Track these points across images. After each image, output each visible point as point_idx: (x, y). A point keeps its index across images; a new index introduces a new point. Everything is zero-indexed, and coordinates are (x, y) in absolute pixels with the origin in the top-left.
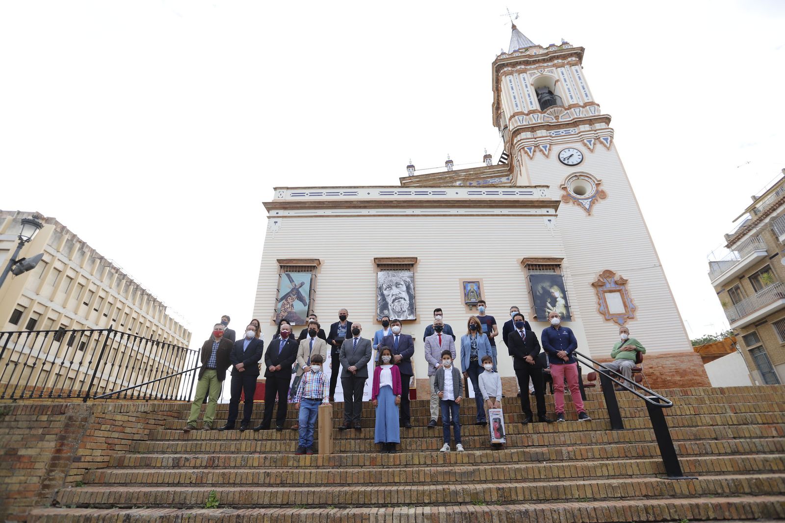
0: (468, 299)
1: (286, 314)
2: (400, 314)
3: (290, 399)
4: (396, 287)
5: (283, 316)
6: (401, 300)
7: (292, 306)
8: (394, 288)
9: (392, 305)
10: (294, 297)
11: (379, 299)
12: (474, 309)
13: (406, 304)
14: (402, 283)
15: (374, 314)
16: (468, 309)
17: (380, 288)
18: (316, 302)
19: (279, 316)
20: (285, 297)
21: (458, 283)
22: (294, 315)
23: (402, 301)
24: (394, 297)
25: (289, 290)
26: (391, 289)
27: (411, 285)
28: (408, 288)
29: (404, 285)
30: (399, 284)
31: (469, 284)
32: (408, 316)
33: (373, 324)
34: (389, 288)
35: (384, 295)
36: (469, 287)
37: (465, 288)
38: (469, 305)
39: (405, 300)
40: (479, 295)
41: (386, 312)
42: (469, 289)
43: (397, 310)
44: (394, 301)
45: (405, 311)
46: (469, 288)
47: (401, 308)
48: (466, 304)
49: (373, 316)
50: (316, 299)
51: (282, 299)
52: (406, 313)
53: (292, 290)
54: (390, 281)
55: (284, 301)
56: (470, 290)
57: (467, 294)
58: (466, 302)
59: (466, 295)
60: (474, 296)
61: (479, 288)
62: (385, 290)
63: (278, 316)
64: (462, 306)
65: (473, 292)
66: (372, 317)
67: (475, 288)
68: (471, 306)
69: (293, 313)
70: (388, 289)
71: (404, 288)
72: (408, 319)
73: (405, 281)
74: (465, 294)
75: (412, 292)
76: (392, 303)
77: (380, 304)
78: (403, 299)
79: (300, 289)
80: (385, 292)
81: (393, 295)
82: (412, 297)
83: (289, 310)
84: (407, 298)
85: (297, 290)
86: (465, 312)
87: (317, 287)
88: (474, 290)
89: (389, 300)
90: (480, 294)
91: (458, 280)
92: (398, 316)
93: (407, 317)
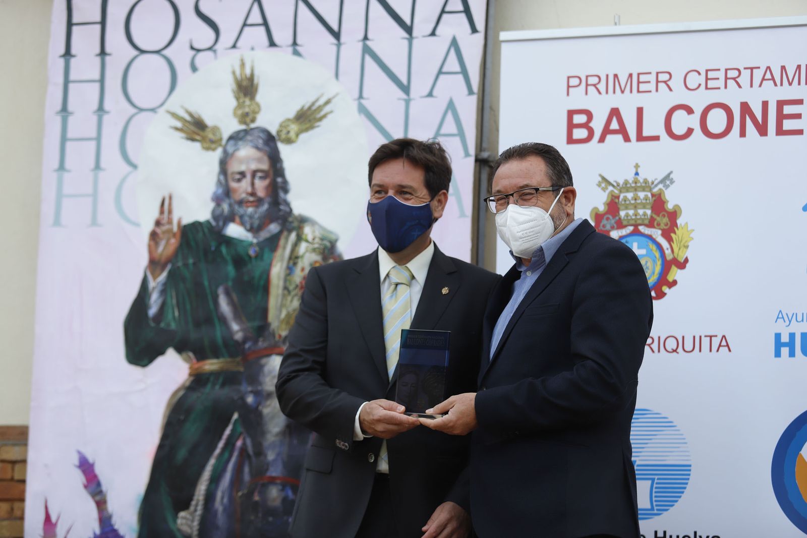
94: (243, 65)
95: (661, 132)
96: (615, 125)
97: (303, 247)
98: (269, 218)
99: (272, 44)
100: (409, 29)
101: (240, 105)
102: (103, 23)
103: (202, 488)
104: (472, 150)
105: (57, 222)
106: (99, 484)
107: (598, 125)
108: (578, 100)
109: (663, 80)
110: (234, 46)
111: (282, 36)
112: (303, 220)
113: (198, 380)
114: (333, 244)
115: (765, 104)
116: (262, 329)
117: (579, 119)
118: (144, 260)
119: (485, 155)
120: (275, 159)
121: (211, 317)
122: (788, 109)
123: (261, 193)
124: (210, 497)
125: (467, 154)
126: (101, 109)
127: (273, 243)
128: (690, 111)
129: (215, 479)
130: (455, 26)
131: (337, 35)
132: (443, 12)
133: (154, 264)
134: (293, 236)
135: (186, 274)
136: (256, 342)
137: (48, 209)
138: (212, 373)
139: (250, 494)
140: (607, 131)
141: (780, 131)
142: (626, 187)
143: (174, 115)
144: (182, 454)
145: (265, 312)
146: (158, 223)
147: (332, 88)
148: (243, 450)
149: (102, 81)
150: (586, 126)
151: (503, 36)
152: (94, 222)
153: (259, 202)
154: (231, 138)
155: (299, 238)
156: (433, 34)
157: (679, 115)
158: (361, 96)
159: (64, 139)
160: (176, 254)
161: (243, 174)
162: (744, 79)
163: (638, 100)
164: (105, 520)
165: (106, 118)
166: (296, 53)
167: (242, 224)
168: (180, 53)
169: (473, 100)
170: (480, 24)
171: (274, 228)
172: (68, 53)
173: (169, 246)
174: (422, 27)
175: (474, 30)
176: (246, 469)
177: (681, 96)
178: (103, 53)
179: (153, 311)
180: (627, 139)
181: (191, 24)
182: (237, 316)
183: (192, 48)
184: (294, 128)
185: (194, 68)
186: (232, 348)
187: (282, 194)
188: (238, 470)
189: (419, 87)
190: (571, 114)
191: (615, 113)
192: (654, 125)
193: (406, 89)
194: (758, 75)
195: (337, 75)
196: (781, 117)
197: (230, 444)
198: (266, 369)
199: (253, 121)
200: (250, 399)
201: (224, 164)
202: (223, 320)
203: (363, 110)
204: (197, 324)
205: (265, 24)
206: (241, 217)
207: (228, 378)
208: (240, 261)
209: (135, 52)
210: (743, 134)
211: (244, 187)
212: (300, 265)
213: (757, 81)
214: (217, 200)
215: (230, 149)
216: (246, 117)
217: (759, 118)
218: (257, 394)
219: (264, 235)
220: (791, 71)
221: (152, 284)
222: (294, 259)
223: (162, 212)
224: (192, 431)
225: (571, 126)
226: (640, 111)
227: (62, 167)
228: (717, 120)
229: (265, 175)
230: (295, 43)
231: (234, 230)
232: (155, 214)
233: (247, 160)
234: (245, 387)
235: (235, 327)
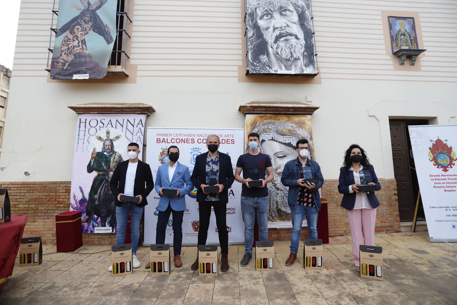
0: (397, 46)
1: (70, 58)
2: (289, 63)
3: (87, 221)
4: (281, 14)
5: (66, 61)
6: (289, 37)
7: (84, 42)
8: (276, 15)
9: (275, 46)
10: (88, 26)
11: (250, 33)
12: (407, 63)
13: (300, 47)
14: (291, 8)
15: (240, 63)
16: (397, 61)
17: (252, 15)
18: (133, 39)
19: (58, 62)
20: (69, 27)
21: (380, 17)
22: (88, 60)
23: (293, 40)
24: (277, 33)
25: (77, 13)
26: (272, 17)
27: (307, 12)
28: (302, 18)
29: (295, 13)
30: (286, 10)
31: (398, 22)
32: (304, 68)
33: (239, 82)
34: (267, 15)
35: (259, 27)
36: (398, 26)
37: (391, 27)
38: (399, 57)
39: (297, 38)
40: (415, 40)
41: (264, 58)
42: (398, 30)
43: (284, 56)
44: (277, 39)
45: (299, 59)
46: (397, 28)
47: (291, 53)
48: (395, 54)
49: (239, 66)
50: (133, 34)
51: (63, 30)
52: (301, 62)
53: (83, 14)
54: (270, 4)
55: (67, 33)
56: (400, 30)
57: (395, 37)
58: (395, 51)
59: (394, 39)
60: (406, 42)
61: (414, 28)
62: (261, 18)
63: (55, 61)
64: (389, 58)
65: (404, 35)
66: (236, 69)
67: (407, 27)
68: (404, 58)
69: (84, 56)
70: (265, 17)
71: (295, 18)
72: (305, 72)
73: (296, 6)
74: (392, 37)
75: (310, 25)
76: (275, 42)
77: (252, 44)
78: (293, 37)
79: (98, 12)
80: (262, 23)
81: (275, 29)
82: (309, 35)
83: (78, 50)
84: (301, 35)
85: (94, 12)
86: (392, 67)
87: (135, 13)
88: (406, 31)
89: (270, 37)
90: (416, 38)
91: (379, 13)
92: (286, 67)
93: (302, 68)
94: (108, 129)
95: (170, 142)
96: (164, 141)
97: (116, 156)
98: (111, 152)
99: (112, 127)
100: (133, 126)
101: (107, 135)
102: (86, 123)
103: (99, 191)
104: (142, 143)
105: (77, 151)
106: (83, 191)
107: (161, 141)
108: (158, 137)
109: (171, 135)
110: (106, 127)
111: (114, 126)
112: (116, 152)
113: (99, 175)
114: (121, 156)
115: (185, 139)
116: (109, 168)
117: (159, 140)
118: (91, 157)
119: (144, 144)
120: (112, 143)
121: (101, 166)
122: (188, 140)
123: (110, 148)
124: (100, 193)
125: (142, 144)
126: (85, 135)
127: (111, 155)
128: (174, 139)
129: (101, 190)
130: (140, 126)
131: (122, 126)
132: (138, 124)
133: (92, 158)
134: (115, 154)
135: (97, 159)
136: (108, 170)
137: (75, 150)
138: (101, 174)
139: (107, 192)
140: (162, 141)
141: (187, 143)
142: (165, 149)
143: (97, 137)
144: (96, 186)
145: (110, 165)
146: (93, 152)
147: (121, 133)
148: (106, 185)
149: (85, 131)
150: (159, 141)
151: (148, 127)
152: (83, 152)
153: (109, 149)
154: (105, 140)
155: (115, 155)
156: (137, 127)
157: (173, 140)
158: (126, 135)
159: (78, 139)
160: (96, 156)
161: (107, 145)
162: (182, 135)
163: (167, 137)
164: (83, 196)
165: (85, 136)
166: (116, 128)
167: (107, 152)
168: (98, 127)
169: (143, 136)
170: (144, 126)
171: (112, 153)
172: (80, 126)
173: (94, 155)
174: (135, 126)
175: (143, 127)
176: (106, 188)
177: (173, 137)
178: (85, 127)
179: (92, 165)
180: (165, 143)
181: (100, 123)
182: (105, 166)
183: (100, 127)
184: (115, 139)
185: (100, 130)
186: (104, 170)
187: (113, 148)
188: (105, 189)
189: (135, 134)
190: (157, 139)
191: (164, 139)
192: (169, 141)
193: (133, 134)
194: (184, 135)
195: (122, 132)
196: (187, 141)
197: (104, 185)
198: (110, 174)
199: (109, 138)
200: (107, 178)
201: (104, 144)
202: (103, 166)
203: (126, 137)
204: (99, 167)
205: (111, 124)
206: (106, 151)
207: (104, 175)
208: (106, 158)
209: (90, 127)
210: (182, 143)
211: (107, 147)
212: (115, 159)
213: (184, 136)
214: (103, 149)
215: (105, 141)
216: (107, 137)
217: (184, 141)
218: (108, 177)
219: (110, 154)
220: (188, 135)
221: (92, 161)
222: (115, 158)
223: (94, 150)
224: (97, 183)
225: (157, 141)
226: (167, 139)
227: (78, 143)
228: (178, 141)
229: (110, 145)
230: (116, 127)
231: (105, 153)
232: (93, 151)
233: (108, 143)
234: (106, 176)
235: (105, 167)
